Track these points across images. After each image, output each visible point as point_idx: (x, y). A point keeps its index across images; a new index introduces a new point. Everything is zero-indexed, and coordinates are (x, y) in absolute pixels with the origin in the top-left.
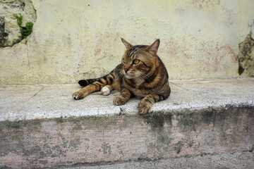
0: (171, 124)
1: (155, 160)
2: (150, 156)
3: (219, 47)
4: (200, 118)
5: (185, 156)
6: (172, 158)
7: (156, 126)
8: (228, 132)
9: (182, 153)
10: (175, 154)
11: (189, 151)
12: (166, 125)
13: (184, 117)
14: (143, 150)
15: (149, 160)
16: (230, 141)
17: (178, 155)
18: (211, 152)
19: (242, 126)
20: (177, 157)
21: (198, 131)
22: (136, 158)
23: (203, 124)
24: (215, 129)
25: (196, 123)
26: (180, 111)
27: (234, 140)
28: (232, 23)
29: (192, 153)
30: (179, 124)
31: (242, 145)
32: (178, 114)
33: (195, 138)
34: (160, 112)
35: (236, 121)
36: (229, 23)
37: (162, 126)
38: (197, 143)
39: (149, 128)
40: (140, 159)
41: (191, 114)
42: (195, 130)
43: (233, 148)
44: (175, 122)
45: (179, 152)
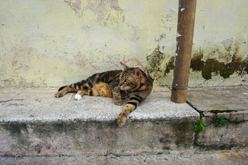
0: (27, 131)
1: (19, 157)
2: (14, 154)
3: (126, 60)
4: (52, 128)
5: (45, 156)
6: (33, 156)
7: (14, 132)
8: (80, 140)
9: (42, 153)
10: (36, 153)
11: (49, 152)
12: (22, 132)
13: (37, 126)
14: (7, 149)
15: (14, 156)
16: (84, 147)
17: (39, 155)
18: (69, 154)
19: (93, 136)
20: (38, 156)
21: (53, 138)
22: (3, 154)
23: (56, 133)
24: (68, 137)
25: (49, 131)
26: (33, 122)
27: (87, 146)
28: (138, 39)
29: (51, 154)
30: (34, 132)
31: (97, 150)
32: (32, 124)
33: (51, 143)
34: (15, 122)
35: (86, 132)
36: (136, 38)
37: (19, 132)
38: (54, 147)
39: (9, 133)
40: (6, 156)
41: (44, 125)
42: (50, 137)
43: (88, 153)
44: (30, 130)
45: (39, 152)
